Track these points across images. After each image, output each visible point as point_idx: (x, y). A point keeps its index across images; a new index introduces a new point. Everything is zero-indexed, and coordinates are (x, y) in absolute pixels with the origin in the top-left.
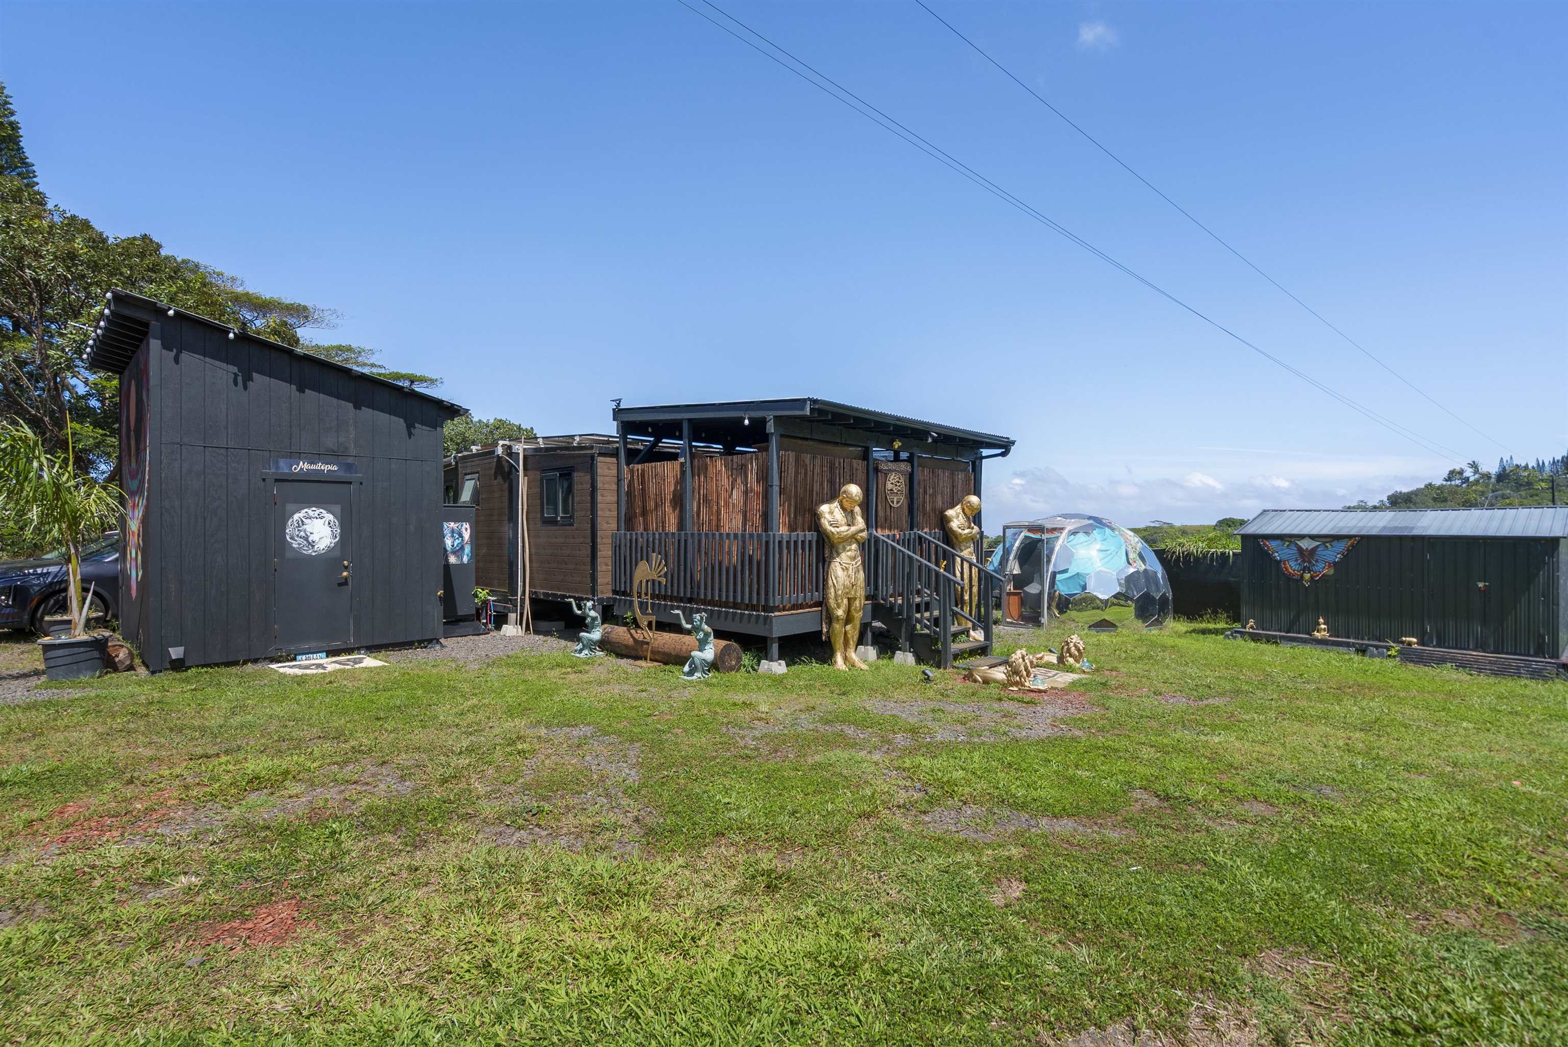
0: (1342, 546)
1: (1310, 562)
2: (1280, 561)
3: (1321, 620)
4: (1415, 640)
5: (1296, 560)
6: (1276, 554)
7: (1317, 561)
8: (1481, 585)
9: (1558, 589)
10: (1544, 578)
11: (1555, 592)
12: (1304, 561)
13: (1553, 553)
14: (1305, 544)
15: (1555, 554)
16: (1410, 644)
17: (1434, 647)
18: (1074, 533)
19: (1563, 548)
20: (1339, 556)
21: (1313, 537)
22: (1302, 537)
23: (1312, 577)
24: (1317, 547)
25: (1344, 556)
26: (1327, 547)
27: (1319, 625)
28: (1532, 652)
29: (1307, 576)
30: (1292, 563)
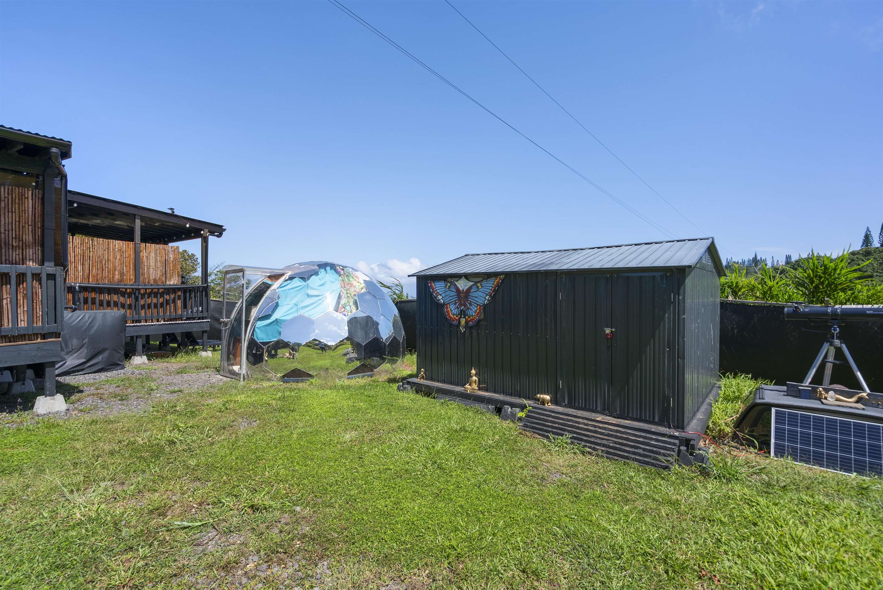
0: (490, 285)
1: (465, 305)
2: (444, 304)
3: (473, 372)
4: (548, 397)
5: (455, 304)
6: (440, 297)
7: (470, 304)
8: (608, 331)
9: (684, 337)
10: (669, 323)
11: (681, 340)
12: (461, 305)
13: (679, 290)
14: (462, 285)
15: (681, 291)
16: (543, 402)
17: (566, 406)
18: (291, 278)
19: (689, 282)
20: (487, 297)
21: (467, 276)
22: (458, 276)
23: (467, 322)
24: (470, 288)
25: (492, 298)
26: (478, 287)
27: (472, 377)
28: (657, 420)
29: (463, 321)
30: (452, 307)
